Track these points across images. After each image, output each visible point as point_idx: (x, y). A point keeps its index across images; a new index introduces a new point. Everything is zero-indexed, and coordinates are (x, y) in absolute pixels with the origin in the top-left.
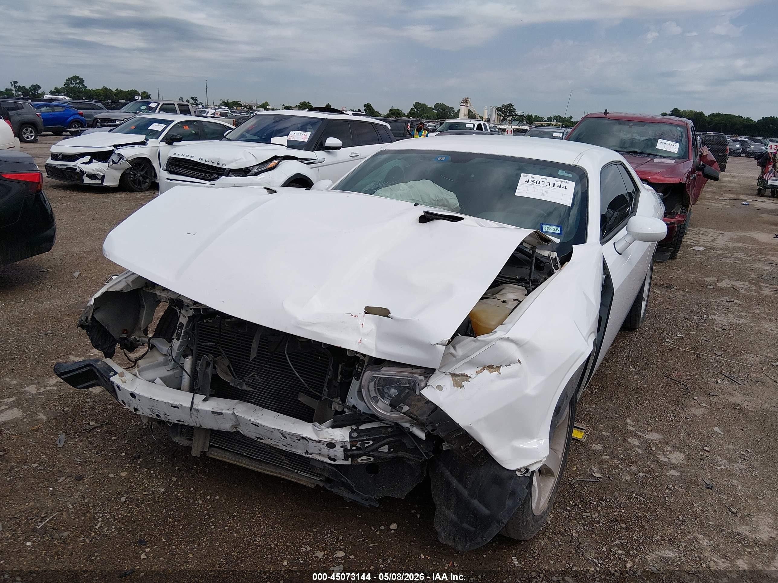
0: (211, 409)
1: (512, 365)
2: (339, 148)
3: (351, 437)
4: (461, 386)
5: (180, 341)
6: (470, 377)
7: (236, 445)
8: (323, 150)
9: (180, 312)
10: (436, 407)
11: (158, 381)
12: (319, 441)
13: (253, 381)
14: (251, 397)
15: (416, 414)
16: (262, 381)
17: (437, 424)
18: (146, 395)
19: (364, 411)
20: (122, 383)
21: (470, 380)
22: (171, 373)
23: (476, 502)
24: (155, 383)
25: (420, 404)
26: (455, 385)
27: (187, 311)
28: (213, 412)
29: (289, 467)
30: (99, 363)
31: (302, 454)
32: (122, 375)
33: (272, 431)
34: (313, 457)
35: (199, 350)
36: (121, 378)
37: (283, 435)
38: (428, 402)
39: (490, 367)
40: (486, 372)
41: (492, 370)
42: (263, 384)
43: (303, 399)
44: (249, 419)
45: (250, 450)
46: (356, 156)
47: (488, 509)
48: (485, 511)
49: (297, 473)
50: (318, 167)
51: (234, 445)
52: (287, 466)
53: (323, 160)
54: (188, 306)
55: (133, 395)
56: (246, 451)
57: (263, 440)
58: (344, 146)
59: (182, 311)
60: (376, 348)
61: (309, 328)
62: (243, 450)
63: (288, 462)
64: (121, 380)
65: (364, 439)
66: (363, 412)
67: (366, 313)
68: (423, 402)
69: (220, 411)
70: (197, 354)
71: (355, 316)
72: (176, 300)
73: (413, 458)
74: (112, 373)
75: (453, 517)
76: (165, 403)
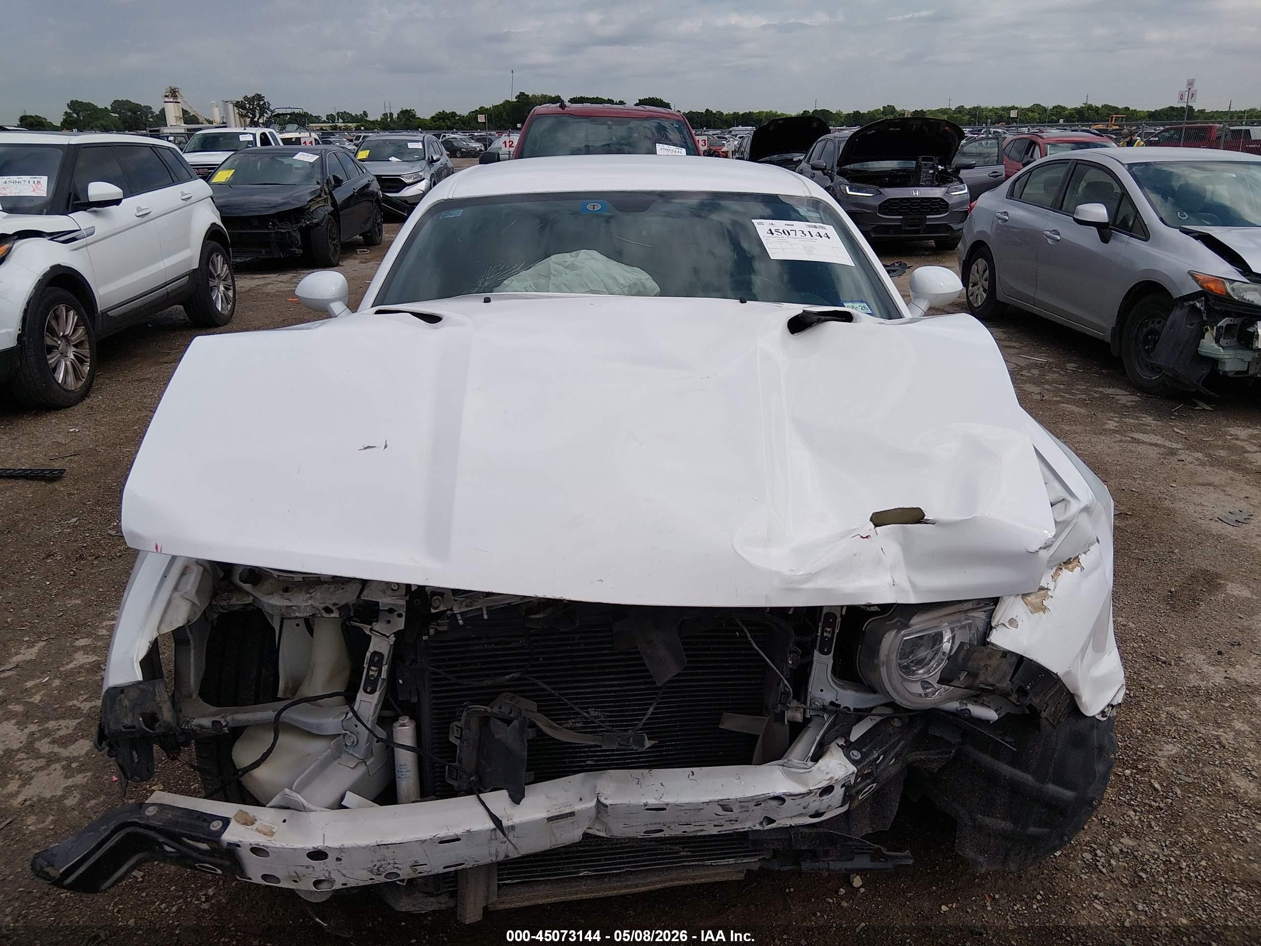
0: (545, 815)
1: (1092, 548)
2: (117, 202)
3: (854, 762)
4: (1044, 609)
5: (377, 694)
6: (1047, 589)
7: (564, 864)
8: (85, 210)
9: (371, 630)
10: (1021, 659)
11: (351, 799)
12: (810, 792)
13: (585, 723)
14: (583, 757)
15: (990, 680)
16: (608, 716)
17: (1029, 687)
18: (363, 842)
19: (856, 707)
20: (270, 839)
21: (1050, 593)
22: (362, 769)
23: (1052, 788)
24: (345, 807)
25: (994, 662)
26: (1033, 610)
27: (389, 622)
28: (550, 819)
29: (693, 861)
30: (151, 811)
31: (754, 828)
32: (249, 822)
33: (697, 808)
34: (780, 826)
35: (438, 698)
36: (254, 827)
37: (725, 806)
38: (1006, 654)
39: (1068, 562)
40: (1065, 573)
41: (1070, 566)
42: (610, 721)
43: (733, 723)
44: (643, 801)
45: (601, 860)
46: (146, 214)
47: (1071, 789)
48: (1069, 794)
49: (711, 865)
50: (86, 246)
51: (560, 864)
52: (689, 861)
53: (92, 230)
54: (391, 611)
55: (318, 855)
56: (592, 866)
57: (662, 831)
58: (126, 196)
59: (377, 626)
60: (913, 585)
61: (810, 585)
62: (581, 867)
63: (689, 854)
64: (257, 830)
65: (875, 756)
66: (855, 709)
67: (876, 526)
68: (998, 658)
69: (568, 811)
70: (434, 709)
71: (867, 537)
72: (353, 605)
73: (936, 757)
74: (216, 826)
75: (1006, 825)
76: (424, 841)
